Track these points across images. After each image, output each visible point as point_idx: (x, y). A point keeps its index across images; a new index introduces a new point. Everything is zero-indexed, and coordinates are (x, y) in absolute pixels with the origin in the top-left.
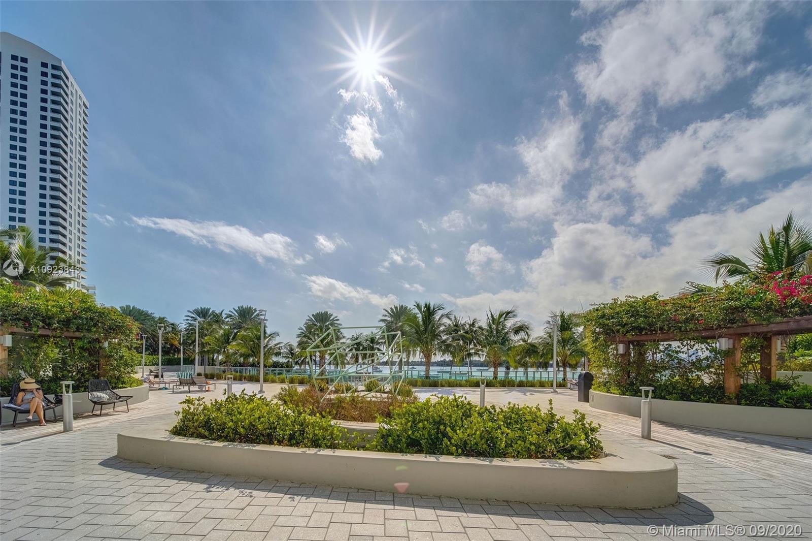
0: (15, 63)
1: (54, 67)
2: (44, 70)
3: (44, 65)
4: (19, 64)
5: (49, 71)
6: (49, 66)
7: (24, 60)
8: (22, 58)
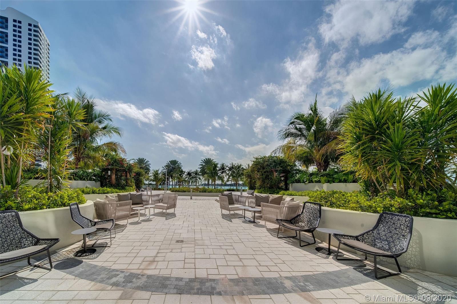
0: (15, 23)
1: (35, 26)
2: (30, 27)
3: (30, 25)
4: (17, 24)
5: (33, 28)
6: (33, 25)
7: (20, 22)
8: (18, 21)
